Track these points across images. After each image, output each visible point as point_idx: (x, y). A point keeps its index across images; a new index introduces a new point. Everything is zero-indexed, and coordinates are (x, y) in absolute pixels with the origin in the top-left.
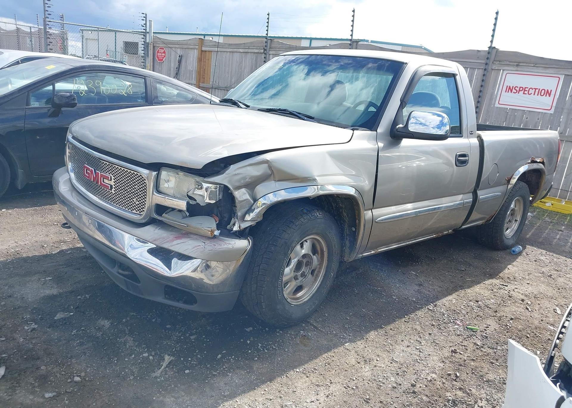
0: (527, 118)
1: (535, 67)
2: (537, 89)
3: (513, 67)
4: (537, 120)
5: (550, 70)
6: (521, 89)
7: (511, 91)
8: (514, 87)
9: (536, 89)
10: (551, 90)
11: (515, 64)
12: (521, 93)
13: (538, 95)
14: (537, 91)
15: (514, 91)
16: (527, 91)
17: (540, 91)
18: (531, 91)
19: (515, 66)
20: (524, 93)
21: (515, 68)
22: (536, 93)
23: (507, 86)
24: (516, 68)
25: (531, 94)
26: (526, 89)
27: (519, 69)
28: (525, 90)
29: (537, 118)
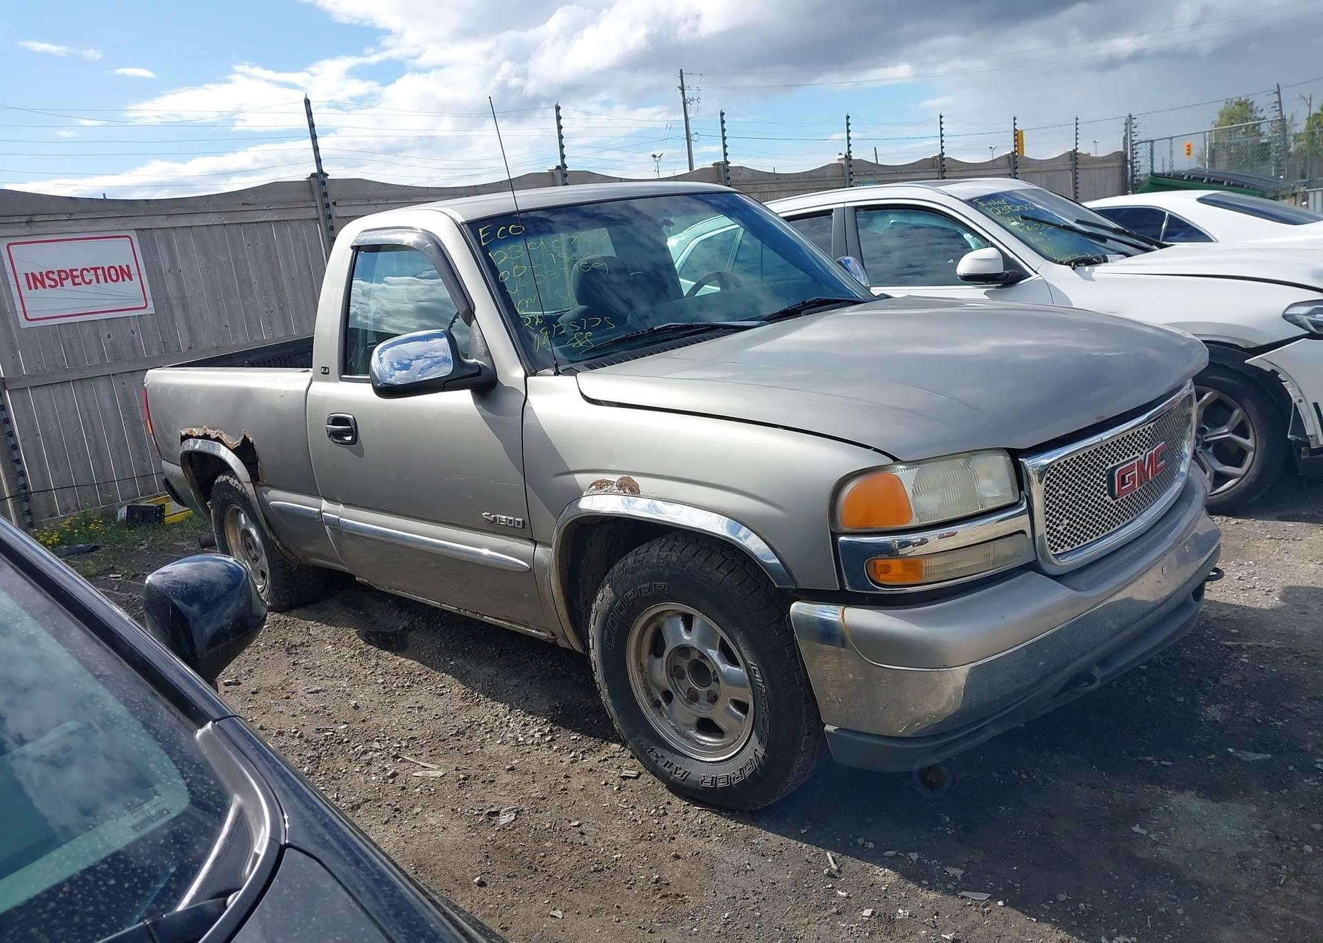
0: (109, 337)
1: (72, 221)
2: (99, 268)
3: (19, 227)
4: (132, 335)
5: (107, 222)
6: (63, 276)
7: (44, 286)
8: (44, 273)
9: (95, 269)
10: (128, 266)
11: (24, 219)
12: (68, 283)
13: (106, 281)
14: (100, 272)
15: (47, 282)
16: (77, 277)
17: (107, 273)
18: (89, 276)
19: (24, 224)
20: (74, 284)
21: (27, 230)
22: (101, 278)
23: (27, 275)
24: (28, 228)
25: (91, 281)
26: (75, 273)
27: (35, 230)
28: (74, 277)
29: (130, 331)
